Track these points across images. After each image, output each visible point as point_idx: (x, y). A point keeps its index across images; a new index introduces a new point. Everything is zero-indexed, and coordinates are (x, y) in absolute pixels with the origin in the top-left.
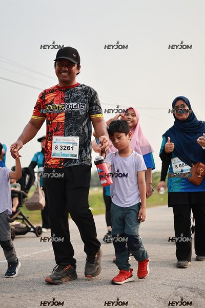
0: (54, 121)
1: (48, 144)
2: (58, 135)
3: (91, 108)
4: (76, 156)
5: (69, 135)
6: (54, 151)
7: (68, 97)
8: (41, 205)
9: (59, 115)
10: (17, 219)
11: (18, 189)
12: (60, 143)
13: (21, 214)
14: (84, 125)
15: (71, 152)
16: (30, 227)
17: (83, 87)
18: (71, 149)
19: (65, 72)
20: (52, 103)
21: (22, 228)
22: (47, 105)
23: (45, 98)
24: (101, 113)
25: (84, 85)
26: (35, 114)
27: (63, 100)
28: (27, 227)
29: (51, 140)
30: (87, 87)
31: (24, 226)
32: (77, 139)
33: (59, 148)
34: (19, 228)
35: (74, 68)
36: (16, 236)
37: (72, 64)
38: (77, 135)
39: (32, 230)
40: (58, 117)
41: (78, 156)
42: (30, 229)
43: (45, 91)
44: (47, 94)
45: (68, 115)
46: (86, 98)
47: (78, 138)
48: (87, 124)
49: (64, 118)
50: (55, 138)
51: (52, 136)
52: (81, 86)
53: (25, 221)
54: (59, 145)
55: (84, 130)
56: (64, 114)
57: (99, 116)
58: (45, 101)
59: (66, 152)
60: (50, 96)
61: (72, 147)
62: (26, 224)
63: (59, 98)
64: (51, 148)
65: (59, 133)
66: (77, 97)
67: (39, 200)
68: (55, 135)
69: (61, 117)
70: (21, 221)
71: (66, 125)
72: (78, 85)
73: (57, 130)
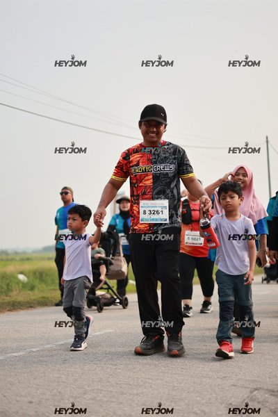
0: (141, 184)
1: (134, 208)
2: (146, 199)
3: (181, 168)
4: (166, 220)
5: (157, 199)
6: (142, 216)
7: (155, 159)
8: (123, 273)
9: (146, 178)
10: (101, 288)
11: (103, 255)
12: (149, 207)
13: (106, 283)
14: (172, 187)
15: (161, 216)
16: (115, 297)
17: (171, 146)
18: (161, 213)
19: (153, 132)
20: (138, 165)
21: (107, 299)
22: (133, 166)
23: (129, 158)
24: (192, 172)
25: (171, 143)
26: (115, 174)
27: (150, 161)
28: (112, 297)
29: (138, 204)
30: (175, 145)
31: (109, 296)
32: (166, 203)
33: (148, 212)
34: (104, 299)
35: (162, 128)
36: (105, 308)
37: (161, 124)
38: (166, 198)
39: (118, 301)
40: (146, 180)
41: (168, 220)
42: (115, 300)
43: (128, 150)
44: (131, 154)
45: (156, 178)
46: (174, 159)
47: (167, 201)
48: (176, 185)
49: (151, 181)
50: (142, 203)
51: (138, 200)
52: (168, 145)
53: (110, 291)
54: (147, 210)
55: (172, 192)
56: (151, 177)
57: (190, 175)
58: (130, 162)
59: (156, 216)
60: (136, 156)
61: (162, 211)
62: (111, 294)
63: (145, 159)
64: (139, 212)
65: (146, 197)
66: (165, 157)
67: (121, 267)
68: (143, 199)
69: (148, 180)
70: (106, 290)
71: (154, 189)
72: (165, 143)
73: (144, 194)
